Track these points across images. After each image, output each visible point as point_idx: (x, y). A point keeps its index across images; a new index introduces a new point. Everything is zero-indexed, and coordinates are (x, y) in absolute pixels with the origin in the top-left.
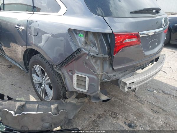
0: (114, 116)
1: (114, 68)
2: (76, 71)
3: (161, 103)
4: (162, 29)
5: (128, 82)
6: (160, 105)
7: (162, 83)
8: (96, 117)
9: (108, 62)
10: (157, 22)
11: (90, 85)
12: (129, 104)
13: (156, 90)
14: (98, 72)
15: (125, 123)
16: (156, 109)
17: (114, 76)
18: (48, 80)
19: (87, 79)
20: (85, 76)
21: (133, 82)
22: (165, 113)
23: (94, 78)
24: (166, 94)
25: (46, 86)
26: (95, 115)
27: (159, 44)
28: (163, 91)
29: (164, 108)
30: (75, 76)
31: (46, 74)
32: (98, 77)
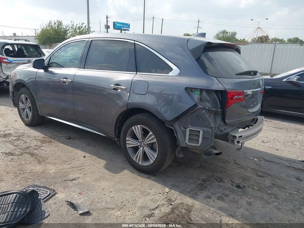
0: (219, 180)
1: (227, 121)
2: (189, 126)
3: (264, 168)
4: (259, 89)
5: (237, 135)
6: (264, 170)
7: (262, 152)
8: (201, 181)
9: (220, 116)
10: (255, 84)
11: (204, 138)
12: (231, 170)
13: (256, 158)
14: (213, 125)
15: (232, 185)
16: (260, 174)
17: (225, 129)
18: (153, 139)
19: (201, 132)
20: (199, 130)
21: (241, 136)
22: (270, 177)
23: (208, 131)
24: (268, 161)
25: (145, 148)
26: (199, 180)
27: (257, 104)
28: (264, 159)
29: (269, 173)
30: (188, 130)
31: (151, 133)
32: (212, 130)
